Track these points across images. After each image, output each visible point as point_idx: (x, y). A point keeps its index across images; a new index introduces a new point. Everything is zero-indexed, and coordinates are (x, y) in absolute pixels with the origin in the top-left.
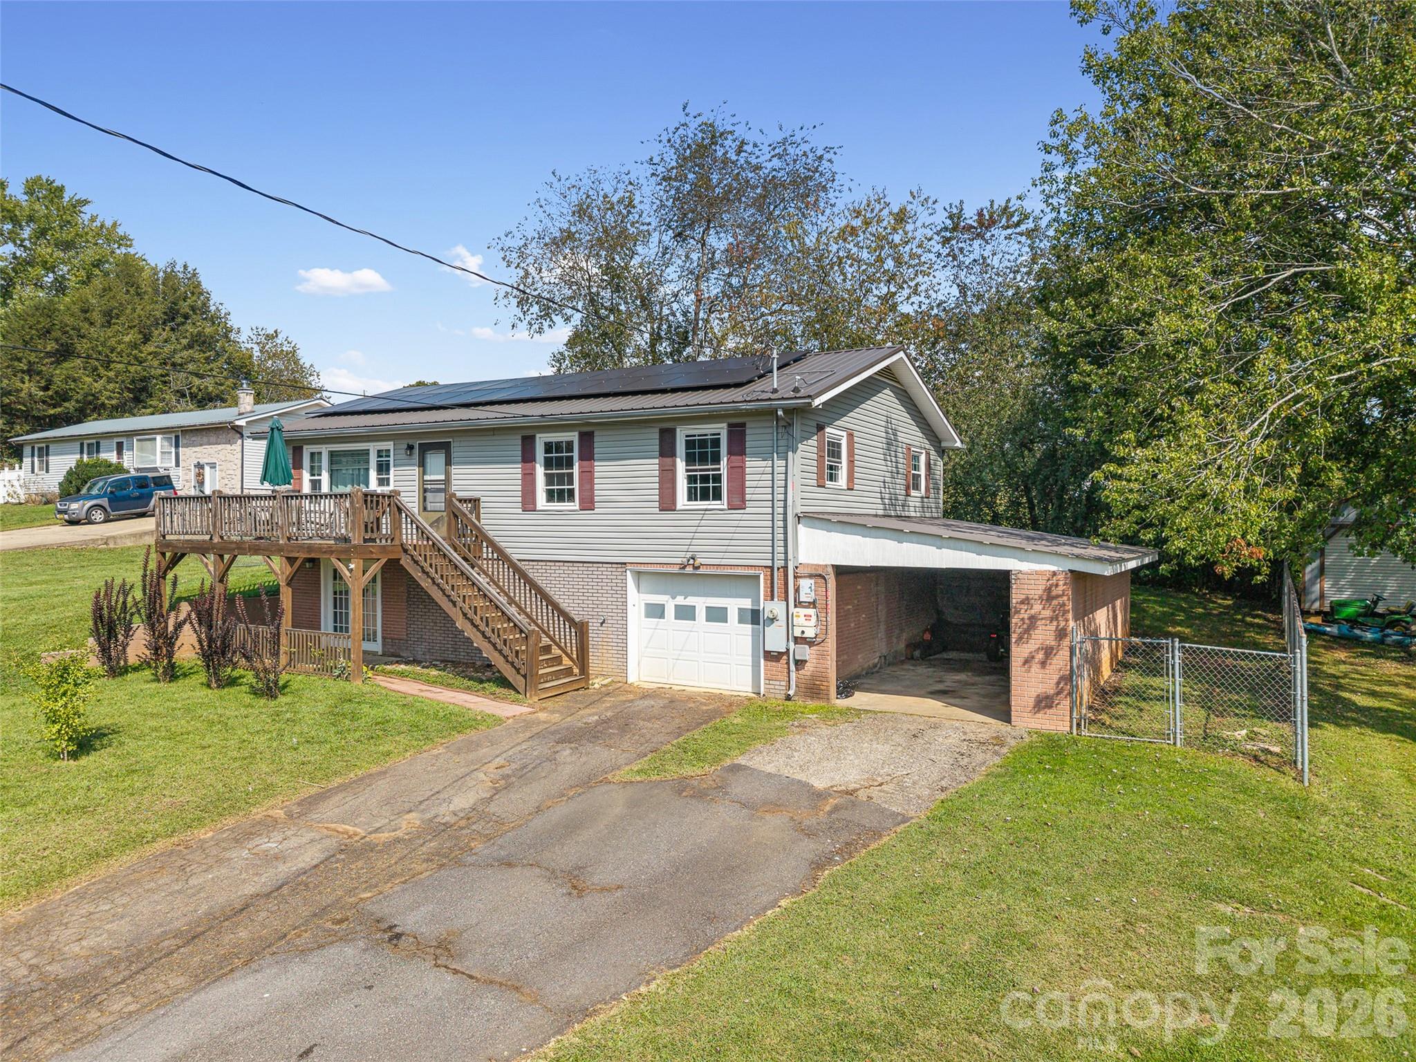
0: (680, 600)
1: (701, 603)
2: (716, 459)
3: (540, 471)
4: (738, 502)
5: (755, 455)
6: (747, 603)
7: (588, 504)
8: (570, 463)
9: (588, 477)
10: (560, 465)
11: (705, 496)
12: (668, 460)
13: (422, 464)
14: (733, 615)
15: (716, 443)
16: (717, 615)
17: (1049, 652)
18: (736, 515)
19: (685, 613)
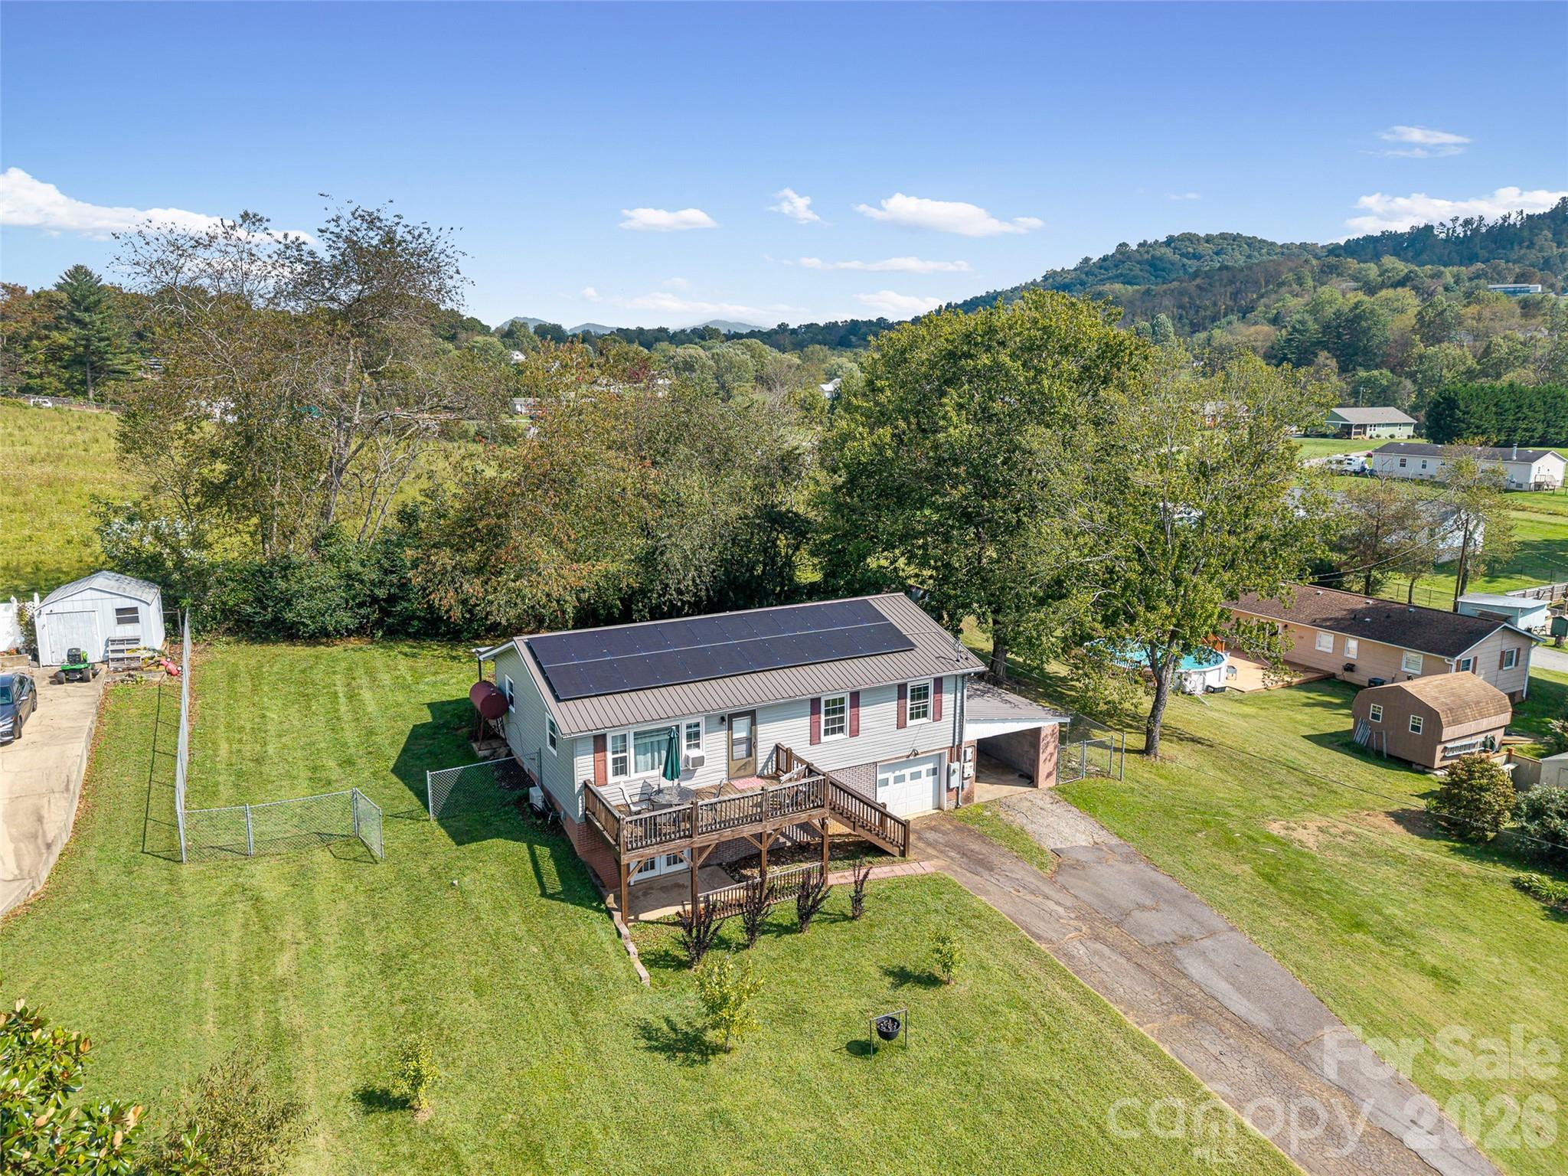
0: (898, 773)
1: (907, 772)
2: (926, 696)
3: (823, 717)
4: (938, 716)
5: (947, 692)
6: (931, 766)
7: (855, 732)
8: (842, 710)
9: (856, 718)
10: (834, 711)
11: (918, 717)
12: (903, 701)
13: (730, 728)
14: (924, 774)
15: (926, 688)
16: (916, 776)
17: (1051, 754)
18: (936, 724)
19: (900, 779)
